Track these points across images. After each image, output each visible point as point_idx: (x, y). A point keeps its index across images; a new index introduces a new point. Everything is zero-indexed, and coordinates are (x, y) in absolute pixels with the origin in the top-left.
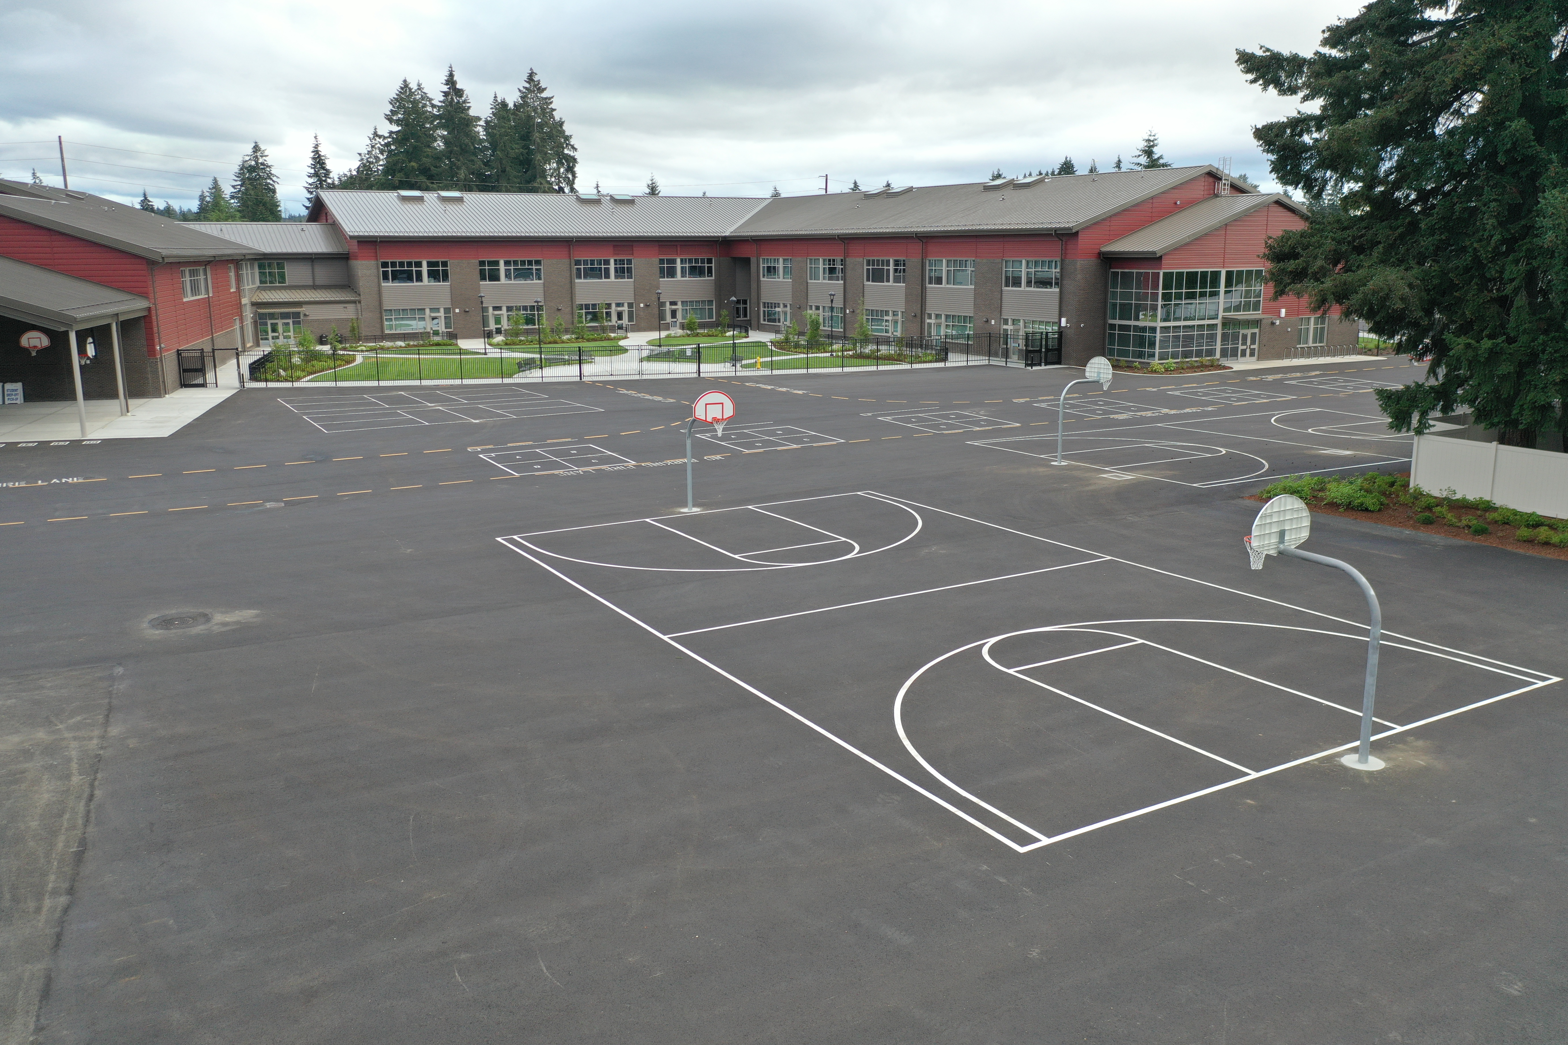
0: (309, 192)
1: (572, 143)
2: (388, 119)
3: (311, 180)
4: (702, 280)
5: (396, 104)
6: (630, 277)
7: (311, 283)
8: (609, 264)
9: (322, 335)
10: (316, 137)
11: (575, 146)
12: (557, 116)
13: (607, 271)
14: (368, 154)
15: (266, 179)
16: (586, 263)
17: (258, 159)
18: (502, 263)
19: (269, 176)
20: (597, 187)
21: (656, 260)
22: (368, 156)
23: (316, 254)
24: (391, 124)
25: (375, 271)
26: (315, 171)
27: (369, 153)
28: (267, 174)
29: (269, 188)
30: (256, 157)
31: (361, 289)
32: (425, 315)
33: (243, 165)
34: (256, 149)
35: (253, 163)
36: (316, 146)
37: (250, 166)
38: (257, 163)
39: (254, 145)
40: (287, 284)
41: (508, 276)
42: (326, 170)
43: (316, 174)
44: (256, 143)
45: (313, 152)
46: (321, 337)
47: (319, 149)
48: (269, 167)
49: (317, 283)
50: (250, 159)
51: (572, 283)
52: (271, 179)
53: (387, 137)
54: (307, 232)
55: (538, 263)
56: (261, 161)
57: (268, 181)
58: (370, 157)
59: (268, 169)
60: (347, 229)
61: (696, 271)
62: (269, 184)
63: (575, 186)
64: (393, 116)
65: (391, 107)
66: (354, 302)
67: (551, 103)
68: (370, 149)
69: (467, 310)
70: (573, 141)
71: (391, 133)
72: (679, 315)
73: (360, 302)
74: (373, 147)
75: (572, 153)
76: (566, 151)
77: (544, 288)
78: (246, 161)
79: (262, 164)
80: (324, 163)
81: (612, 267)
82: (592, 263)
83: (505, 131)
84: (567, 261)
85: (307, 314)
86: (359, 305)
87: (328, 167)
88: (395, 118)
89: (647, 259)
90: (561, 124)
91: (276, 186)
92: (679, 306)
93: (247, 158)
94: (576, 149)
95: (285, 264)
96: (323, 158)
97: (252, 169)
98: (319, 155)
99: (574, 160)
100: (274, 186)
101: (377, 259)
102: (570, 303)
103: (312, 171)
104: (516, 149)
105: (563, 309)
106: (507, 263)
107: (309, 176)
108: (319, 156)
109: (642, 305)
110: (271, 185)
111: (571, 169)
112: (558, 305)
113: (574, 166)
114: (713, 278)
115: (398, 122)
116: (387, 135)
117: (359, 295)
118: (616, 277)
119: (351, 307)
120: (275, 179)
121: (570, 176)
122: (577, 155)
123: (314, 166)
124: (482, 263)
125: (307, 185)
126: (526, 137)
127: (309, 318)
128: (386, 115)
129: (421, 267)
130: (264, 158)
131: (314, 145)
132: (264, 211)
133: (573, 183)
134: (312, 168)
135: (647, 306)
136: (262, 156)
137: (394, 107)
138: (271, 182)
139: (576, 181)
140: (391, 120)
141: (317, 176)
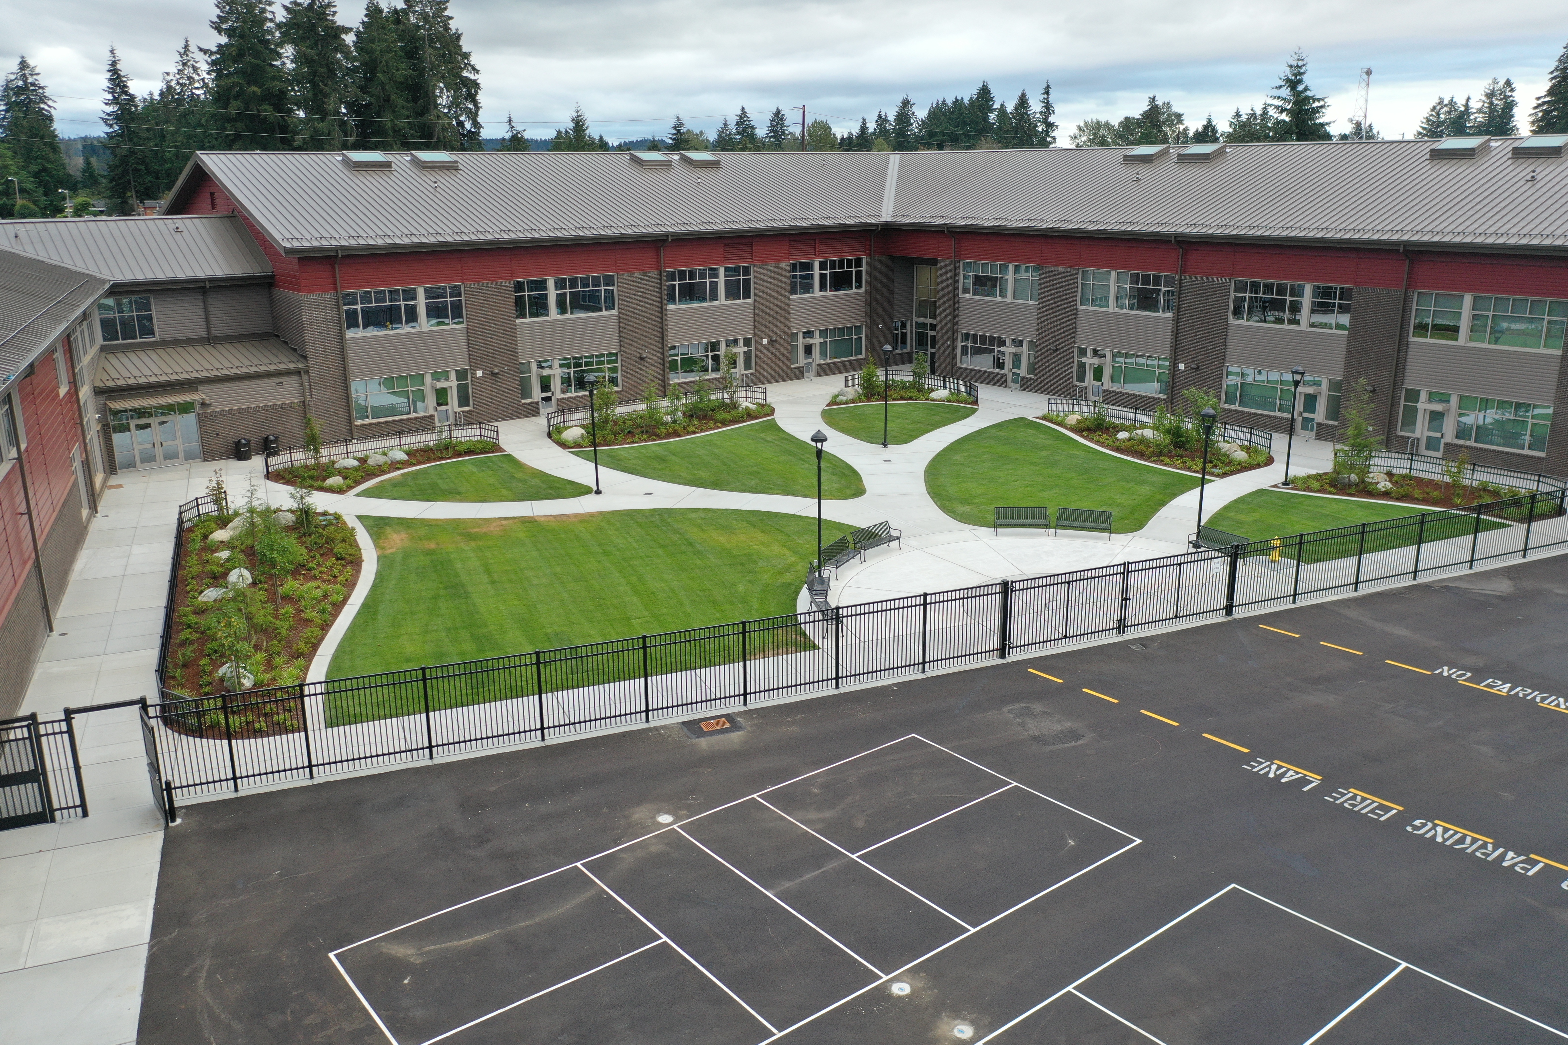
0: (107, 124)
1: (472, 63)
2: (216, 28)
3: (110, 109)
4: (847, 294)
5: (224, 7)
6: (747, 296)
7: (203, 333)
8: (716, 276)
9: (239, 441)
10: (112, 51)
11: (477, 67)
12: (453, 25)
13: (714, 286)
14: (178, 74)
15: (38, 103)
16: (682, 275)
17: (27, 78)
18: (551, 283)
19: (43, 99)
20: (510, 121)
21: (786, 266)
22: (178, 77)
23: (211, 280)
24: (220, 34)
25: (333, 312)
26: (114, 96)
27: (180, 72)
28: (40, 97)
29: (45, 115)
30: (24, 75)
31: (309, 348)
32: (423, 384)
33: (7, 85)
34: (23, 65)
35: (20, 83)
36: (114, 63)
37: (17, 86)
38: (25, 82)
39: (20, 60)
40: (158, 337)
41: (562, 307)
42: (130, 95)
43: (115, 101)
44: (23, 57)
45: (109, 71)
46: (238, 444)
47: (118, 67)
48: (43, 88)
49: (216, 332)
50: (16, 79)
51: (662, 312)
52: (45, 103)
53: (215, 53)
54: (185, 234)
55: (609, 281)
56: (30, 80)
57: (42, 106)
58: (183, 78)
59: (40, 91)
60: (277, 236)
61: (840, 281)
62: (43, 109)
63: (479, 119)
64: (223, 23)
65: (218, 12)
66: (298, 373)
67: (446, 9)
68: (180, 68)
69: (496, 371)
70: (473, 60)
71: (220, 46)
72: (816, 351)
73: (307, 372)
74: (184, 64)
75: (472, 77)
76: (465, 74)
77: (619, 322)
78: (12, 81)
79: (33, 84)
80: (126, 86)
81: (722, 280)
82: (692, 275)
83: (388, 46)
84: (656, 273)
85: (208, 402)
86: (305, 378)
87: (131, 91)
88: (224, 26)
89: (774, 266)
90: (458, 37)
91: (53, 112)
92: (816, 340)
93: (13, 77)
94: (477, 71)
95: (152, 300)
96: (124, 79)
97: (19, 91)
98: (119, 75)
99: (476, 85)
100: (49, 112)
101: (335, 289)
102: (660, 346)
103: (110, 97)
104: (403, 70)
105: (649, 357)
106: (560, 284)
107: (106, 104)
108: (119, 77)
109: (765, 341)
110: (46, 110)
111: (472, 98)
112: (641, 351)
113: (476, 93)
114: (863, 290)
115: (230, 33)
116: (214, 49)
117: (305, 357)
118: (727, 298)
119: (291, 383)
120: (50, 103)
121: (471, 106)
122: (480, 79)
123: (111, 91)
124: (519, 287)
125: (104, 116)
126: (412, 53)
127: (213, 409)
128: (212, 22)
129: (415, 299)
130: (35, 77)
131: (110, 62)
132: (42, 147)
133: (476, 114)
134: (109, 92)
135: (771, 341)
136: (32, 75)
137: (222, 11)
138: (46, 107)
139: (479, 113)
140: (219, 30)
141: (117, 104)
